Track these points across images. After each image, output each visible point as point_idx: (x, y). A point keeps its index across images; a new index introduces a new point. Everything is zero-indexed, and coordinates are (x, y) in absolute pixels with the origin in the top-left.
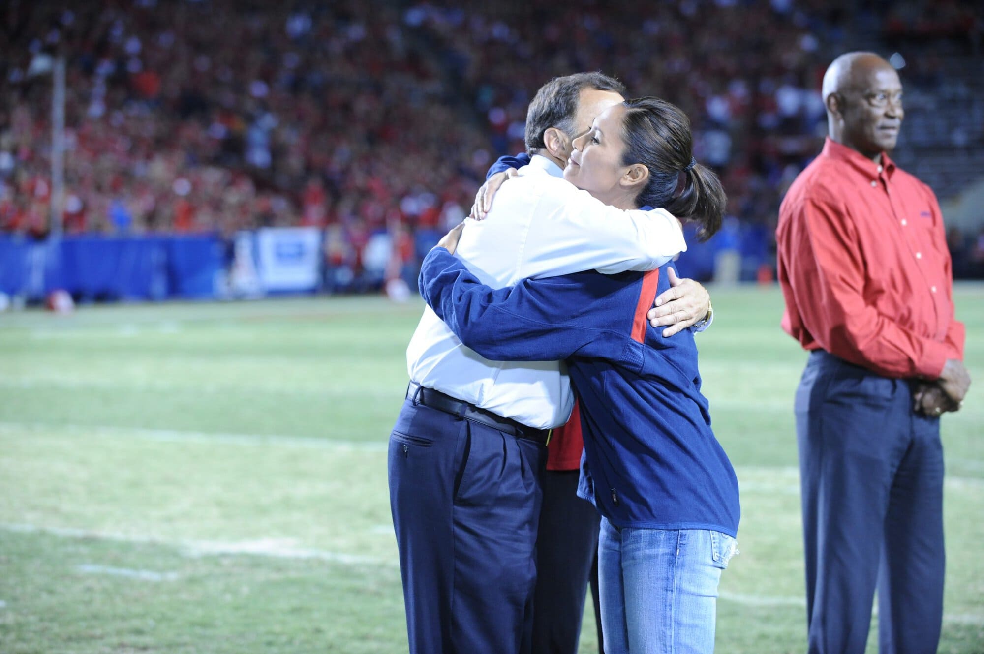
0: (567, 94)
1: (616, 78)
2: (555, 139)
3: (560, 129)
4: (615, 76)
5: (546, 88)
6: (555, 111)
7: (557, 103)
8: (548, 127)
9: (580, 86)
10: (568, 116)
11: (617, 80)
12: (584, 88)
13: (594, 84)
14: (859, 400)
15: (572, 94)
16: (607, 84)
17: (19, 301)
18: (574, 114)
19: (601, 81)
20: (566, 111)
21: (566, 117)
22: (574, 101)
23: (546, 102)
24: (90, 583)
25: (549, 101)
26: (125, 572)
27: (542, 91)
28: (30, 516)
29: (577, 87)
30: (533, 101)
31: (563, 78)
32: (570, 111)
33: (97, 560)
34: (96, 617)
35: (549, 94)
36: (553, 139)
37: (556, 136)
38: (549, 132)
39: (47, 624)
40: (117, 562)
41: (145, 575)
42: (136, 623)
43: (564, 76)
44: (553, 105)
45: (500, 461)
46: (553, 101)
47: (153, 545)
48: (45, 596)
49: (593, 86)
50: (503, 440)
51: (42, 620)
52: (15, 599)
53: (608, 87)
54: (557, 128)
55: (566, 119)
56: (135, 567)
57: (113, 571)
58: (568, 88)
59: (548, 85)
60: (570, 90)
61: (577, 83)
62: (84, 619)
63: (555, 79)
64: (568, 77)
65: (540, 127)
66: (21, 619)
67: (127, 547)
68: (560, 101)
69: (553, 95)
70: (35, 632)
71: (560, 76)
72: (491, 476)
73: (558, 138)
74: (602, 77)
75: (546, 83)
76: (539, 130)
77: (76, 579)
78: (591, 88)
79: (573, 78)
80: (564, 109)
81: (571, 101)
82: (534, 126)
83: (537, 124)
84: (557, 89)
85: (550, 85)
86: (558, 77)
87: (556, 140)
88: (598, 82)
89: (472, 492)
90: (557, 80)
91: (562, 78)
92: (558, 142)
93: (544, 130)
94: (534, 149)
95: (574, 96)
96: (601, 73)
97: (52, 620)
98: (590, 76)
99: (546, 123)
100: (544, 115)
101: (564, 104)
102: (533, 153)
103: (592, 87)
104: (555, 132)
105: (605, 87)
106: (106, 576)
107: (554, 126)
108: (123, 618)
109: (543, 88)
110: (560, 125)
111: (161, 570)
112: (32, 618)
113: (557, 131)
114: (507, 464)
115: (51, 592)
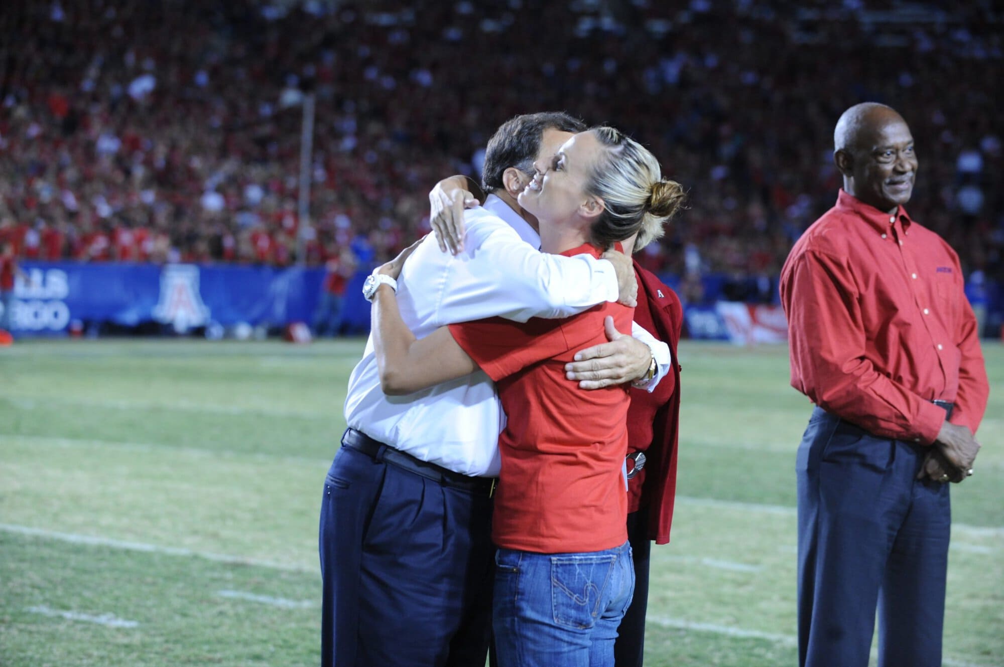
0: (529, 134)
1: (582, 119)
2: (515, 178)
3: (520, 170)
4: (581, 117)
5: (508, 125)
6: (516, 150)
7: (519, 142)
8: (508, 167)
9: (543, 126)
10: (530, 157)
11: (582, 122)
12: (549, 128)
13: (558, 125)
14: (857, 460)
15: (534, 134)
16: (572, 125)
17: (261, 331)
18: (536, 155)
19: (565, 121)
20: (528, 152)
21: (527, 158)
22: (537, 141)
23: (507, 140)
24: (226, 608)
25: (510, 139)
26: (262, 598)
27: (503, 128)
28: (189, 540)
29: (540, 127)
30: (493, 137)
31: (526, 117)
32: (532, 151)
33: (239, 586)
34: (220, 641)
35: (510, 133)
36: (513, 179)
37: (515, 175)
38: (509, 172)
39: (170, 646)
40: (258, 589)
41: (282, 602)
42: (257, 649)
43: (526, 114)
44: (514, 144)
45: (415, 508)
46: (515, 141)
47: (299, 572)
48: (178, 618)
49: (558, 126)
50: (423, 486)
51: (167, 641)
52: (148, 620)
53: (572, 129)
54: (517, 168)
55: (527, 159)
56: (274, 595)
57: (250, 596)
58: (531, 127)
59: (510, 122)
60: (533, 130)
61: (541, 123)
62: (208, 642)
63: (517, 117)
64: (531, 115)
65: (499, 166)
66: (147, 639)
67: (272, 574)
68: (522, 140)
69: (515, 134)
70: (157, 653)
71: (523, 114)
72: (402, 522)
73: (518, 178)
74: (567, 117)
75: (508, 121)
76: (498, 170)
77: (213, 603)
78: (554, 129)
79: (536, 116)
80: (526, 149)
81: (534, 141)
82: (493, 164)
83: (497, 162)
84: (519, 127)
85: (512, 122)
86: (521, 114)
87: (516, 180)
88: (562, 123)
89: (381, 538)
90: (520, 117)
91: (525, 115)
92: (518, 182)
93: (504, 170)
94: (492, 188)
95: (537, 137)
96: (566, 113)
97: (176, 642)
98: (554, 116)
99: (506, 163)
100: (504, 154)
101: (526, 144)
102: (489, 192)
103: (556, 127)
104: (515, 172)
105: (569, 129)
106: (243, 601)
107: (514, 166)
108: (246, 643)
109: (505, 124)
110: (520, 165)
111: (298, 599)
112: (158, 639)
113: (517, 171)
114: (421, 512)
115: (184, 615)
